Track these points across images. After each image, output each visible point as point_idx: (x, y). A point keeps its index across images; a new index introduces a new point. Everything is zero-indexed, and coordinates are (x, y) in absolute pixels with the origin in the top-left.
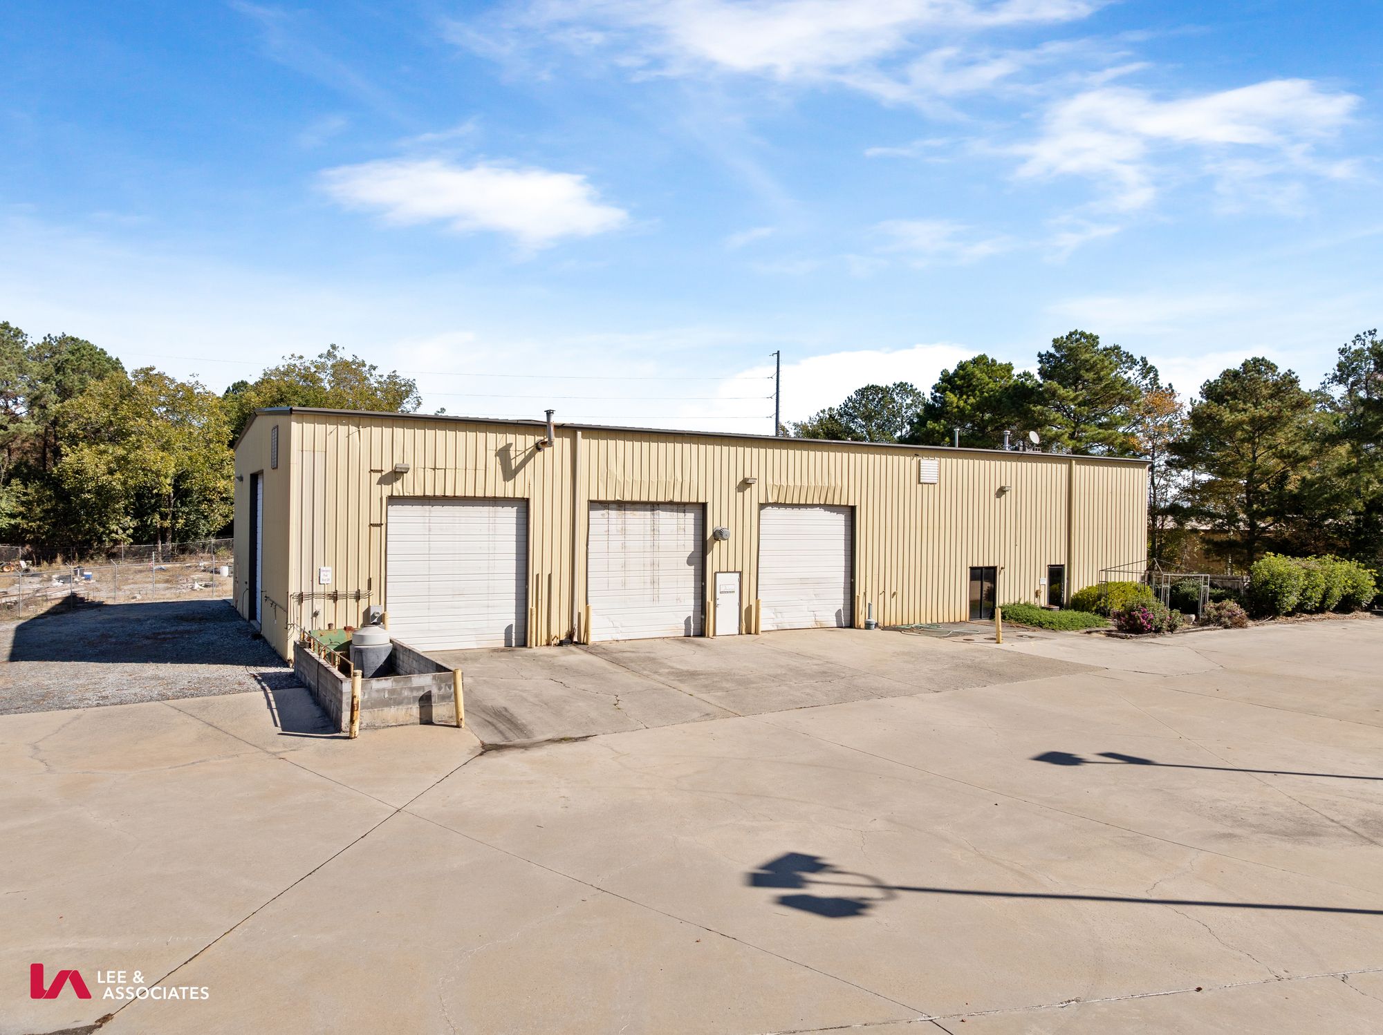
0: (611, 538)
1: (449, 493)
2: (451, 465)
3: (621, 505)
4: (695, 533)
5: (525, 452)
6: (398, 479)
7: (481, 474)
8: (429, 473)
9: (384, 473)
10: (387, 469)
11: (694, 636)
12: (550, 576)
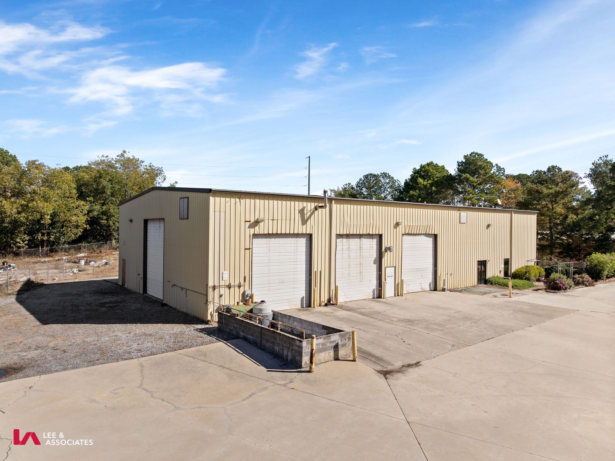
0: (344, 252)
1: (279, 232)
2: (280, 218)
3: (348, 236)
4: (376, 248)
5: (310, 211)
6: (257, 225)
7: (292, 222)
8: (271, 222)
9: (251, 222)
10: (253, 220)
11: (377, 298)
12: (321, 272)
